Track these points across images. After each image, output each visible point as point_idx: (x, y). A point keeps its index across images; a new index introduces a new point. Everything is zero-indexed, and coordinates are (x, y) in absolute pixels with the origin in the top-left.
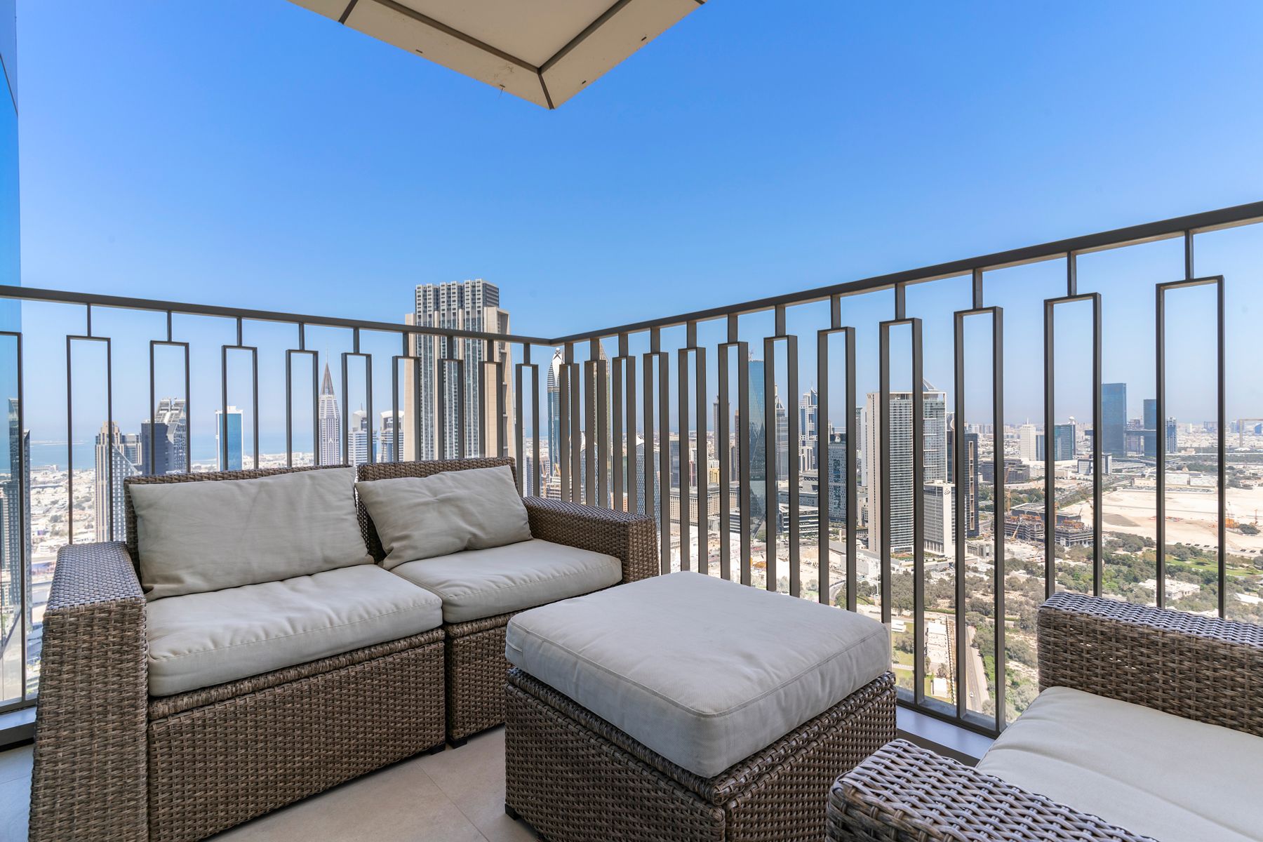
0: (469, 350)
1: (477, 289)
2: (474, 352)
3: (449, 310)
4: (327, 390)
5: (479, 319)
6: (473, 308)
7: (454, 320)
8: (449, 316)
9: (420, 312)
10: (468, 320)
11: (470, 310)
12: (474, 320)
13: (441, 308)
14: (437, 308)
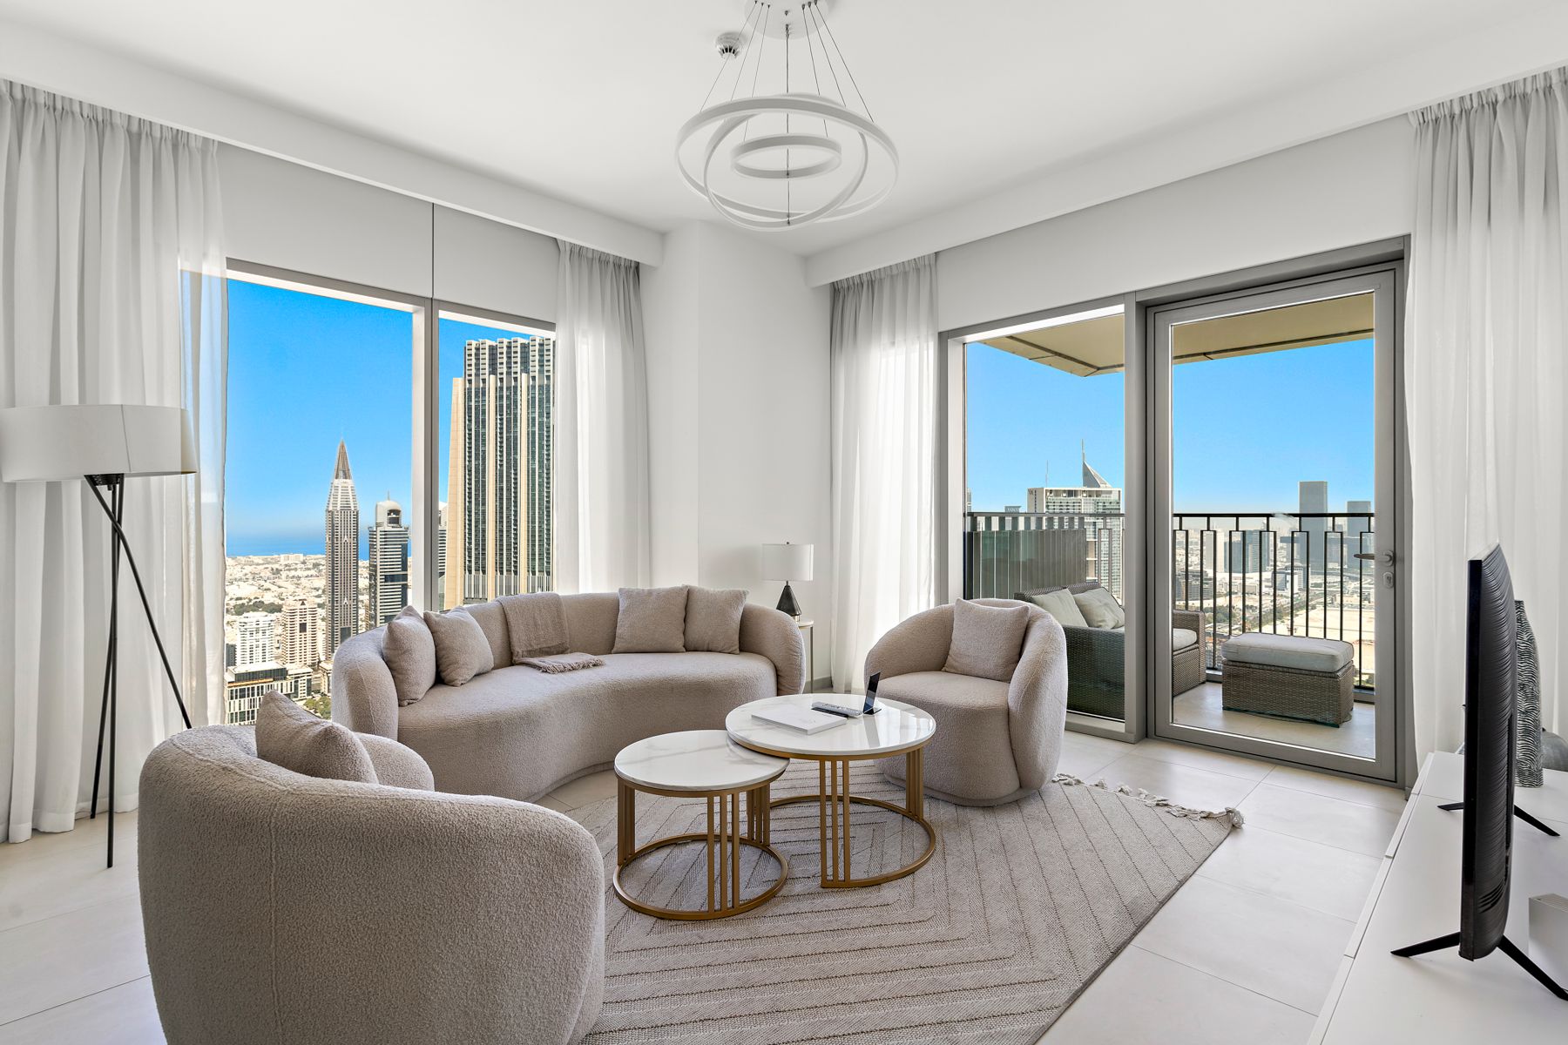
0: (534, 425)
1: (545, 347)
2: (541, 429)
3: (509, 373)
4: (341, 473)
5: (548, 386)
6: (541, 372)
7: (515, 387)
8: (509, 382)
9: (470, 375)
10: (534, 387)
11: (537, 374)
12: (541, 387)
13: (499, 371)
14: (493, 371)
